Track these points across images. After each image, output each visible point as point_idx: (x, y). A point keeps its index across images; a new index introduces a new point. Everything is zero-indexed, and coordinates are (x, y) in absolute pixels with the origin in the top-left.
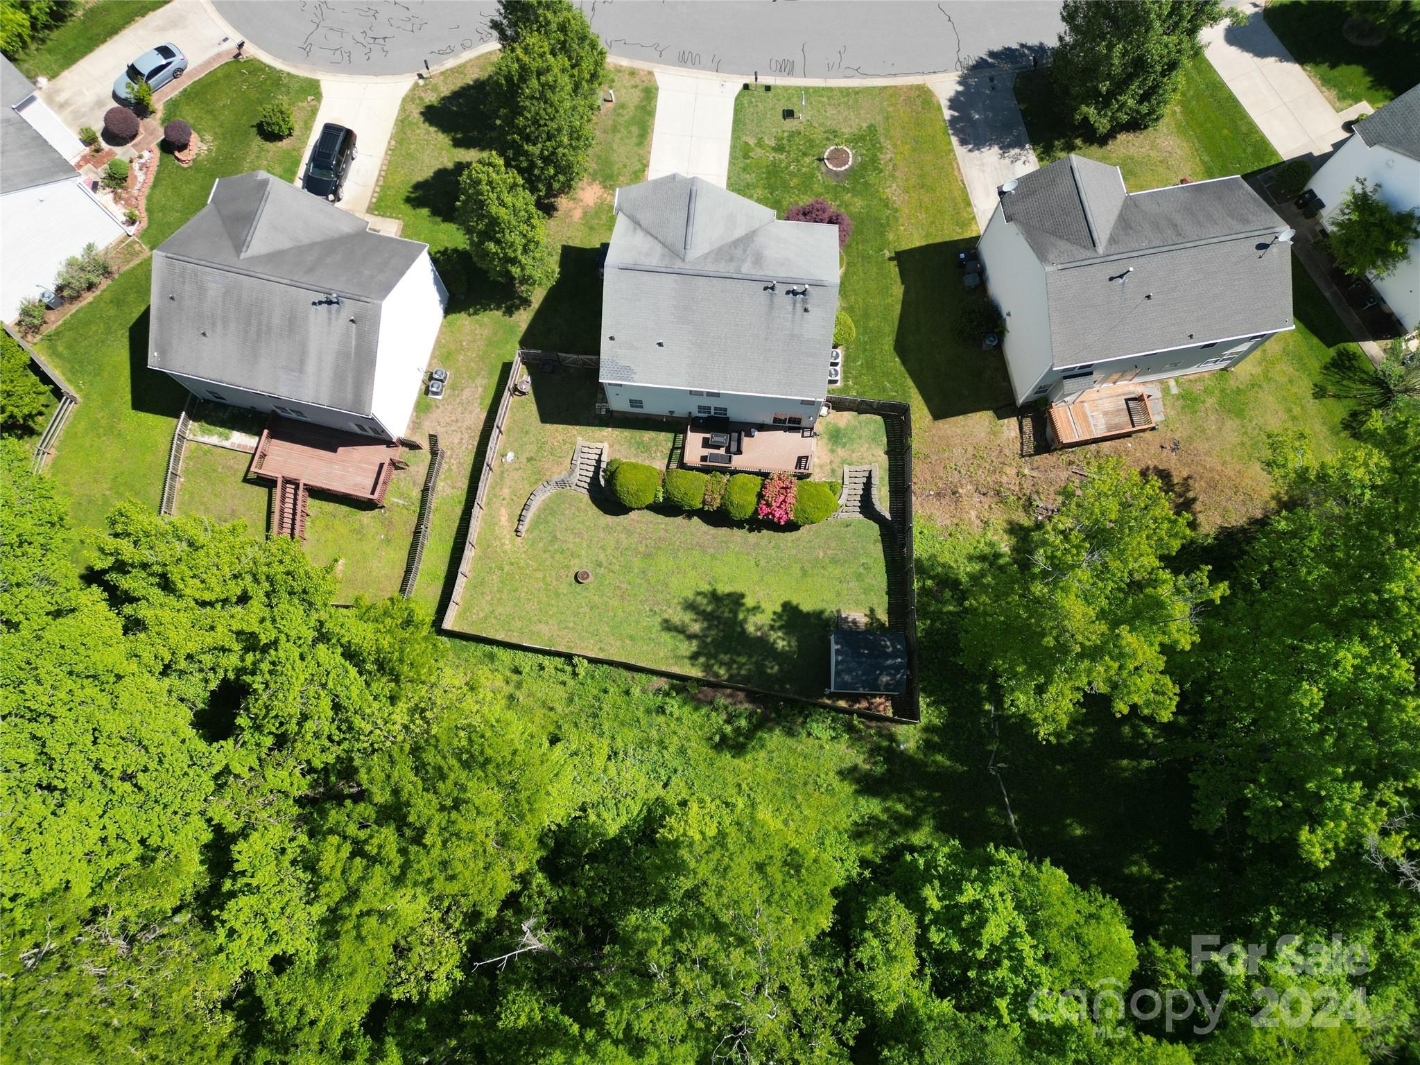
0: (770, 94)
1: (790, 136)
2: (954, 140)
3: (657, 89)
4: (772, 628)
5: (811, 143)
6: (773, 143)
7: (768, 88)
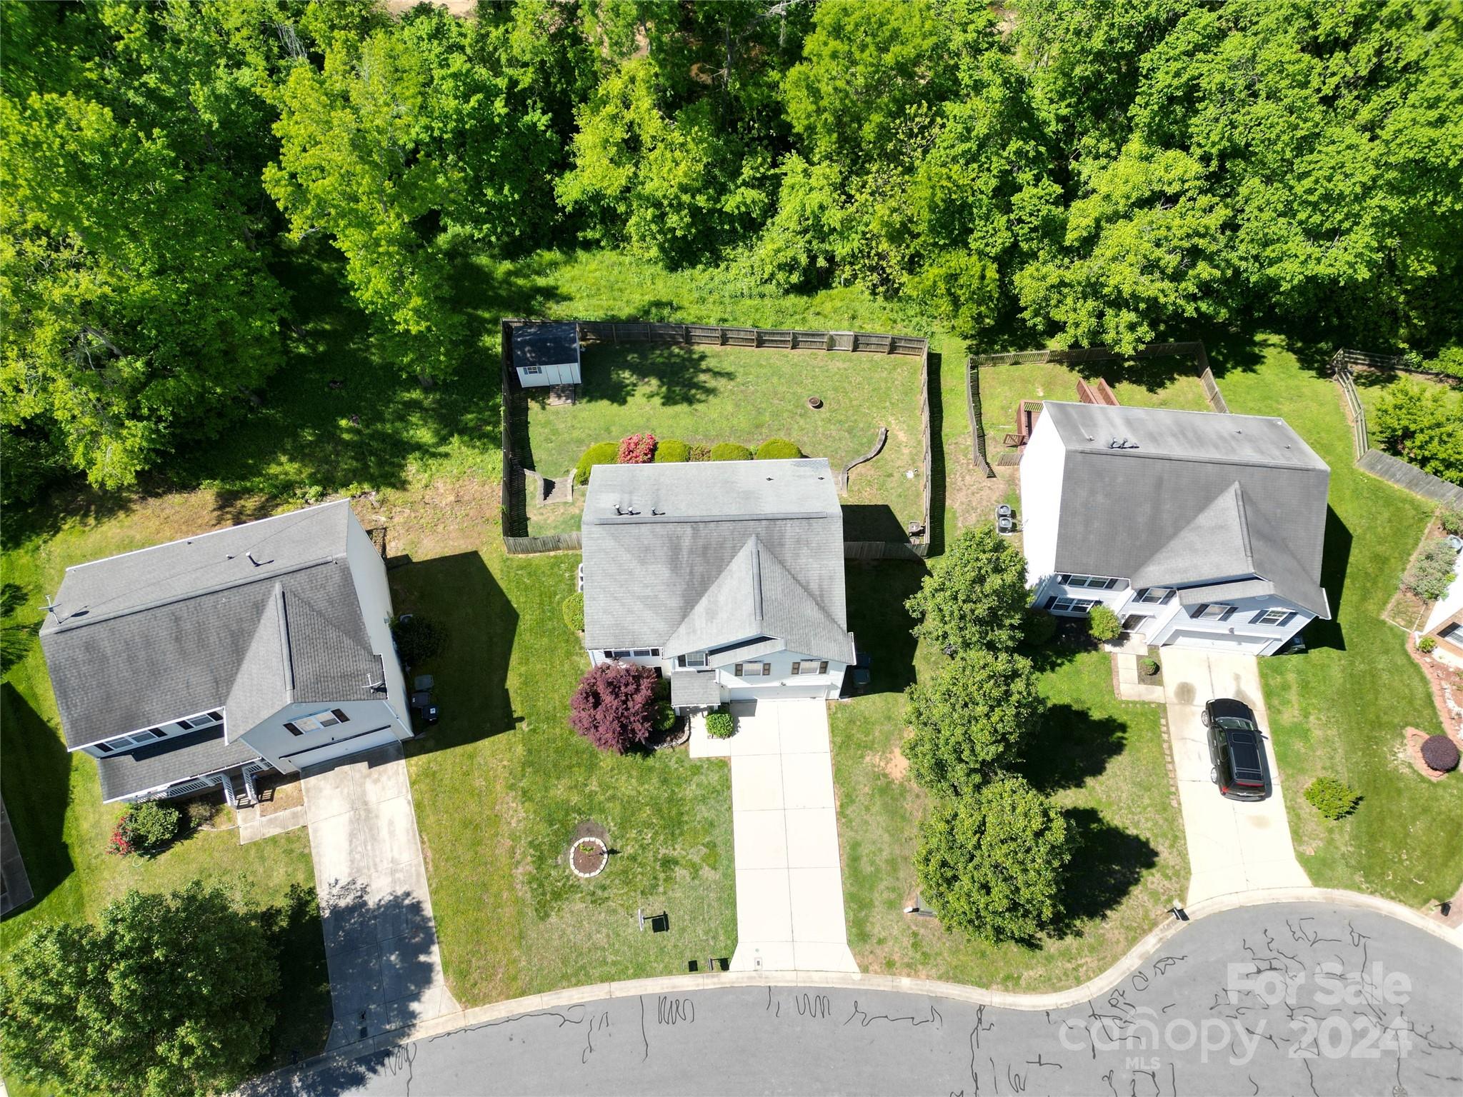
0: (689, 957)
1: (655, 886)
2: (428, 910)
3: (850, 942)
4: (635, 385)
5: (626, 878)
6: (679, 872)
7: (693, 966)
